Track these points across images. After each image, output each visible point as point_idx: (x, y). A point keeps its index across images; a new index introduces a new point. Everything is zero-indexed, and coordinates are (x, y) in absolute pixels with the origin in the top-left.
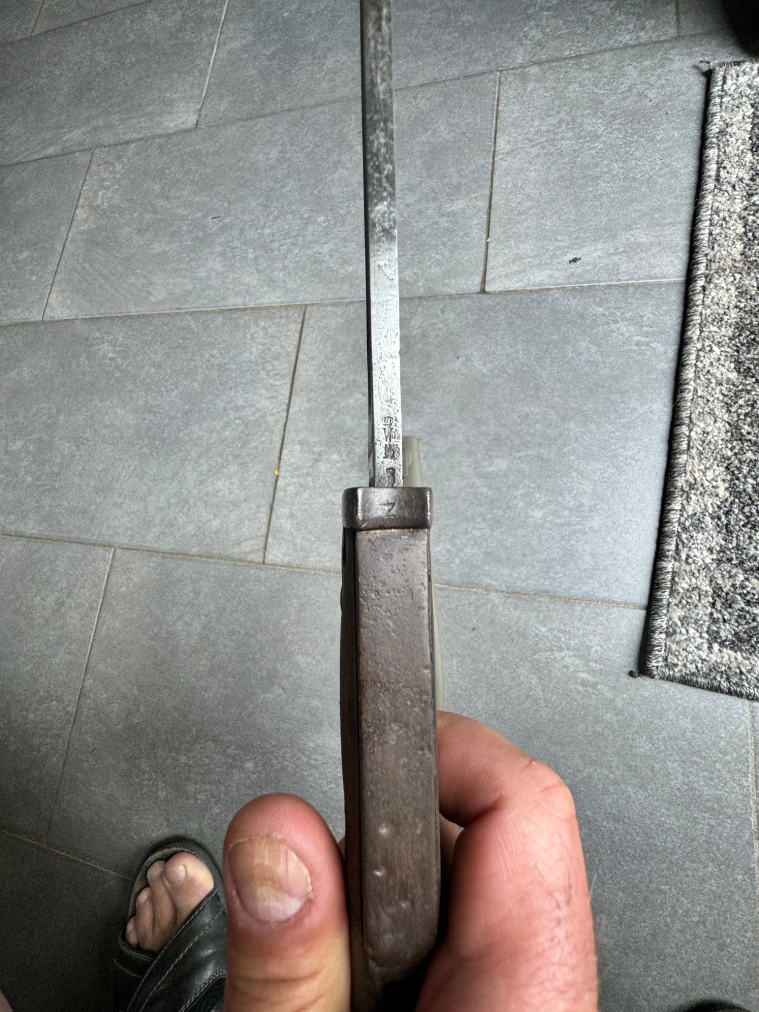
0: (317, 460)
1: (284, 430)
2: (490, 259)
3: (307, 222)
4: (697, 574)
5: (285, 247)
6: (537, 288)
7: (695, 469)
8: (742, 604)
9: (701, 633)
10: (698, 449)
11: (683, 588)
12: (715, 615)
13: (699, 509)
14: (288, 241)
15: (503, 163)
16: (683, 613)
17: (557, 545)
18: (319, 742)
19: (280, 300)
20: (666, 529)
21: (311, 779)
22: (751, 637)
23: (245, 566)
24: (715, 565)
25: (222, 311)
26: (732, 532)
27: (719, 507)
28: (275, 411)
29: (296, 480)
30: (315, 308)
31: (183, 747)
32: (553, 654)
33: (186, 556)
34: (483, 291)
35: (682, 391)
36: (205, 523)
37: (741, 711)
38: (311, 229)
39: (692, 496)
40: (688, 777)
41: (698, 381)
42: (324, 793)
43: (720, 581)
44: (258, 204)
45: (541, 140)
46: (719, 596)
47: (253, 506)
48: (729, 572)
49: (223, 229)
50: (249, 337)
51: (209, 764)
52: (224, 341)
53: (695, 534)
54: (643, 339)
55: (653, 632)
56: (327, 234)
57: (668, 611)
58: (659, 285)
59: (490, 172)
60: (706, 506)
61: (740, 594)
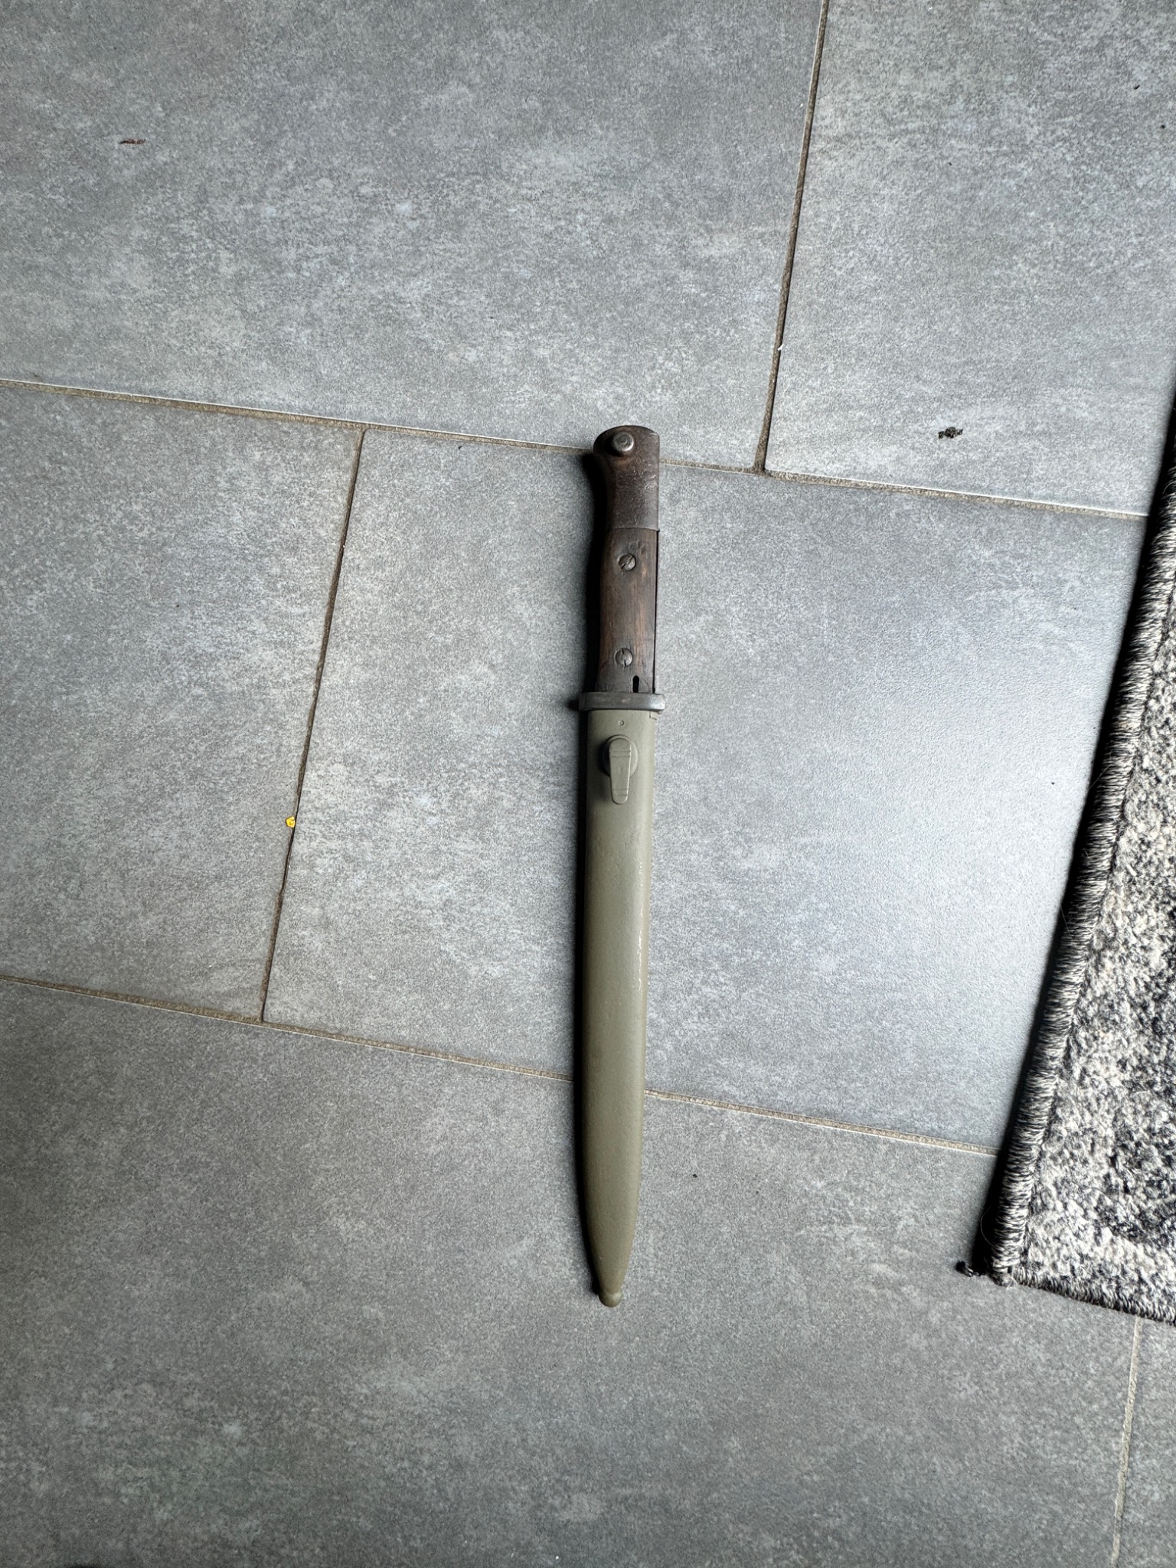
0: (383, 805)
1: (310, 728)
2: (780, 394)
3: (370, 208)
4: (1094, 1106)
5: (313, 264)
6: (870, 483)
7: (1119, 911)
8: (1159, 1163)
9: (1085, 1210)
10: (1128, 873)
11: (1068, 1130)
12: (1114, 1180)
13: (1114, 987)
14: (320, 249)
15: (827, 162)
16: (1063, 1175)
17: (859, 1027)
18: (381, 1385)
19: (298, 403)
20: (1054, 1018)
21: (361, 1453)
22: (1164, 1219)
23: (220, 1024)
24: (1125, 1092)
25: (153, 405)
26: (1161, 1034)
27: (1147, 986)
28: (287, 677)
29: (334, 844)
30: (385, 439)
31: (85, 1395)
32: (831, 1229)
33: (76, 990)
34: (761, 467)
35: (1115, 754)
36: (121, 921)
37: (1125, 1332)
38: (378, 228)
39: (1106, 961)
40: (1030, 1439)
41: (1146, 738)
42: (387, 1478)
43: (1129, 1121)
44: (246, 130)
45: (911, 126)
46: (1124, 1147)
47: (238, 893)
48: (1148, 1106)
49: (153, 179)
50: (223, 484)
51: (144, 1428)
52: (162, 484)
53: (1102, 1034)
54: (1056, 631)
55: (1009, 1204)
56: (417, 253)
57: (1038, 1167)
58: (1100, 519)
59: (795, 180)
60: (1125, 981)
61: (1157, 1146)
